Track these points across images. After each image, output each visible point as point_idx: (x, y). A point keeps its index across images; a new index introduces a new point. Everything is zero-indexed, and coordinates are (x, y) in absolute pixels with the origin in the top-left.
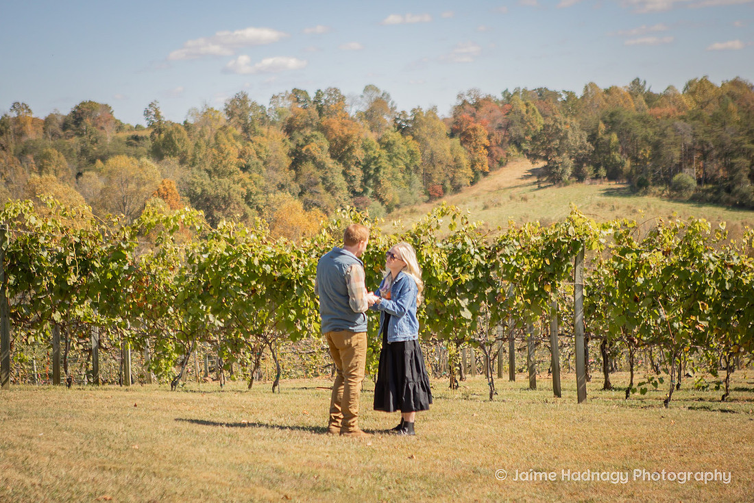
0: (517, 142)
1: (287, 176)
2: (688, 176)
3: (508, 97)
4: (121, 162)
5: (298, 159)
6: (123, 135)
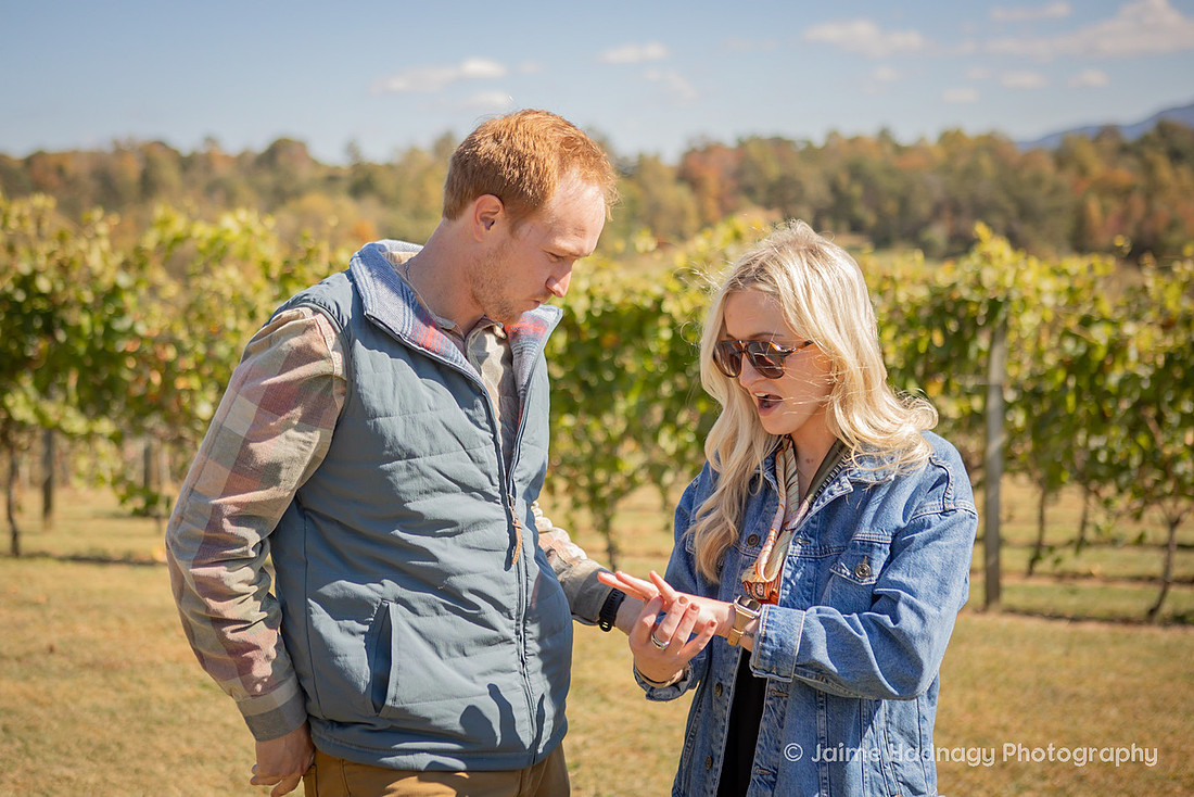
0: (749, 191)
2: (938, 234)
3: (742, 145)
4: (315, 201)
6: (321, 174)
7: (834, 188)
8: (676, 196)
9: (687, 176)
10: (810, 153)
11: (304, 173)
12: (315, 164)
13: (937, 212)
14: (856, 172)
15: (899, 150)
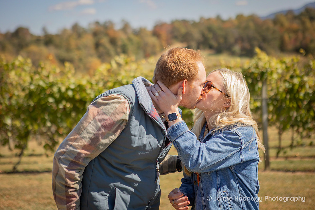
0: (176, 37)
1: (93, 51)
2: (237, 48)
3: (173, 23)
5: (97, 45)
7: (203, 36)
8: (153, 40)
9: (156, 33)
10: (195, 24)
11: (28, 39)
12: (32, 35)
13: (236, 41)
14: (210, 29)
15: (223, 22)
